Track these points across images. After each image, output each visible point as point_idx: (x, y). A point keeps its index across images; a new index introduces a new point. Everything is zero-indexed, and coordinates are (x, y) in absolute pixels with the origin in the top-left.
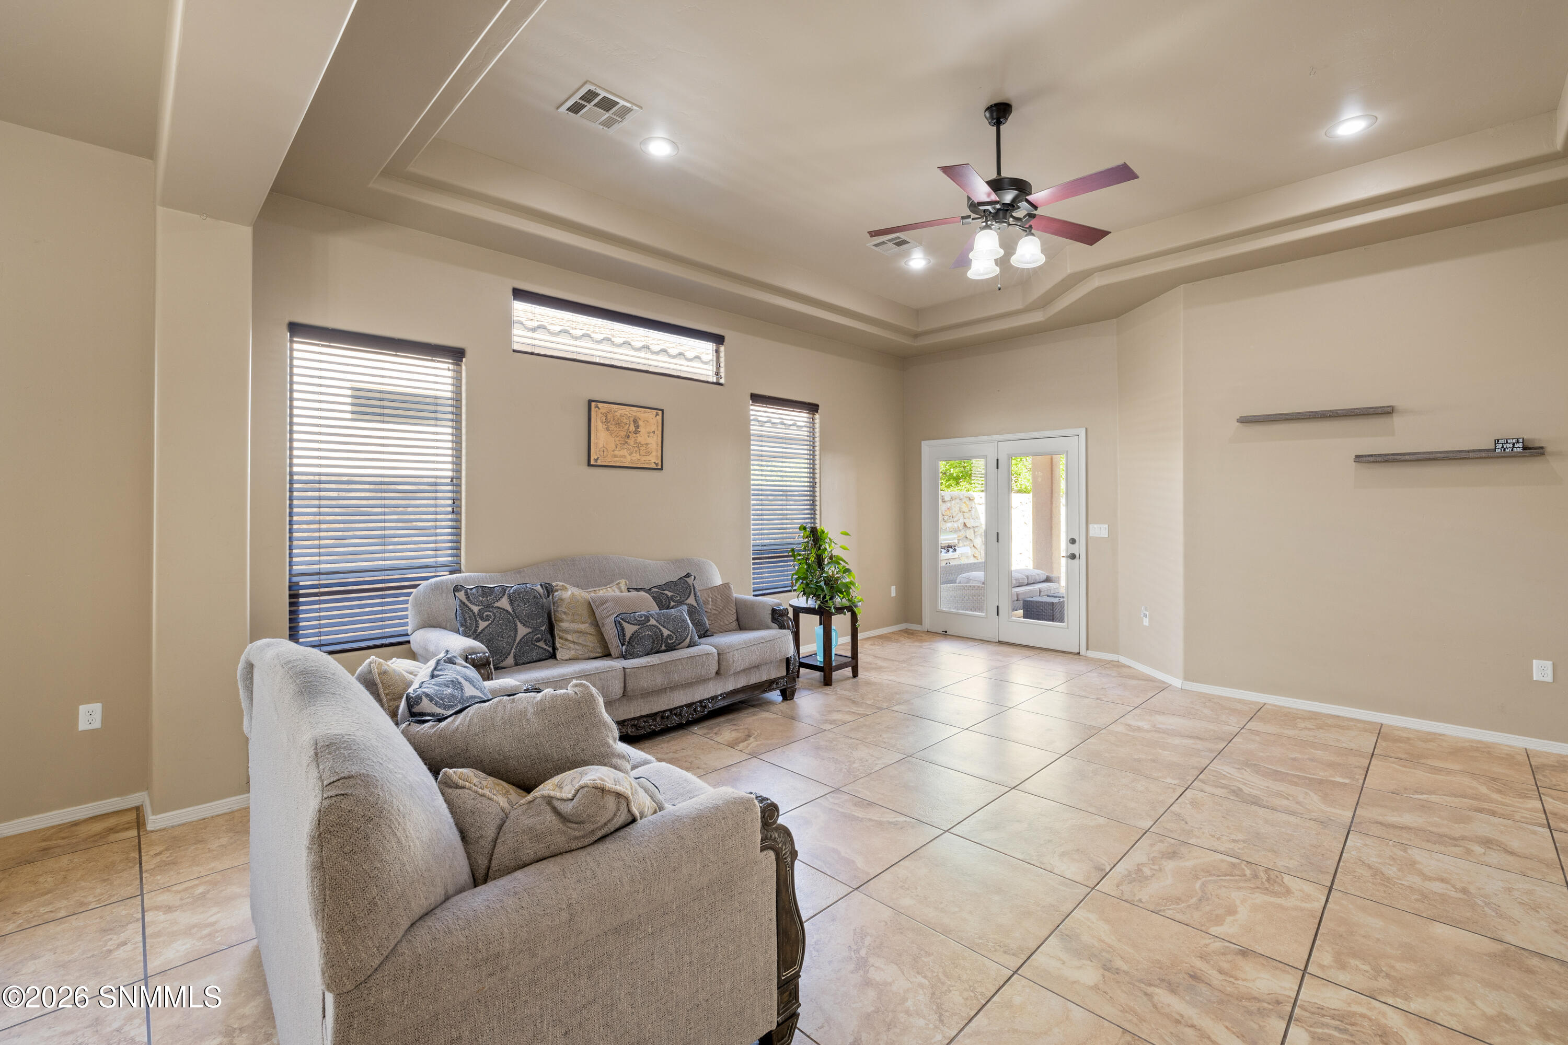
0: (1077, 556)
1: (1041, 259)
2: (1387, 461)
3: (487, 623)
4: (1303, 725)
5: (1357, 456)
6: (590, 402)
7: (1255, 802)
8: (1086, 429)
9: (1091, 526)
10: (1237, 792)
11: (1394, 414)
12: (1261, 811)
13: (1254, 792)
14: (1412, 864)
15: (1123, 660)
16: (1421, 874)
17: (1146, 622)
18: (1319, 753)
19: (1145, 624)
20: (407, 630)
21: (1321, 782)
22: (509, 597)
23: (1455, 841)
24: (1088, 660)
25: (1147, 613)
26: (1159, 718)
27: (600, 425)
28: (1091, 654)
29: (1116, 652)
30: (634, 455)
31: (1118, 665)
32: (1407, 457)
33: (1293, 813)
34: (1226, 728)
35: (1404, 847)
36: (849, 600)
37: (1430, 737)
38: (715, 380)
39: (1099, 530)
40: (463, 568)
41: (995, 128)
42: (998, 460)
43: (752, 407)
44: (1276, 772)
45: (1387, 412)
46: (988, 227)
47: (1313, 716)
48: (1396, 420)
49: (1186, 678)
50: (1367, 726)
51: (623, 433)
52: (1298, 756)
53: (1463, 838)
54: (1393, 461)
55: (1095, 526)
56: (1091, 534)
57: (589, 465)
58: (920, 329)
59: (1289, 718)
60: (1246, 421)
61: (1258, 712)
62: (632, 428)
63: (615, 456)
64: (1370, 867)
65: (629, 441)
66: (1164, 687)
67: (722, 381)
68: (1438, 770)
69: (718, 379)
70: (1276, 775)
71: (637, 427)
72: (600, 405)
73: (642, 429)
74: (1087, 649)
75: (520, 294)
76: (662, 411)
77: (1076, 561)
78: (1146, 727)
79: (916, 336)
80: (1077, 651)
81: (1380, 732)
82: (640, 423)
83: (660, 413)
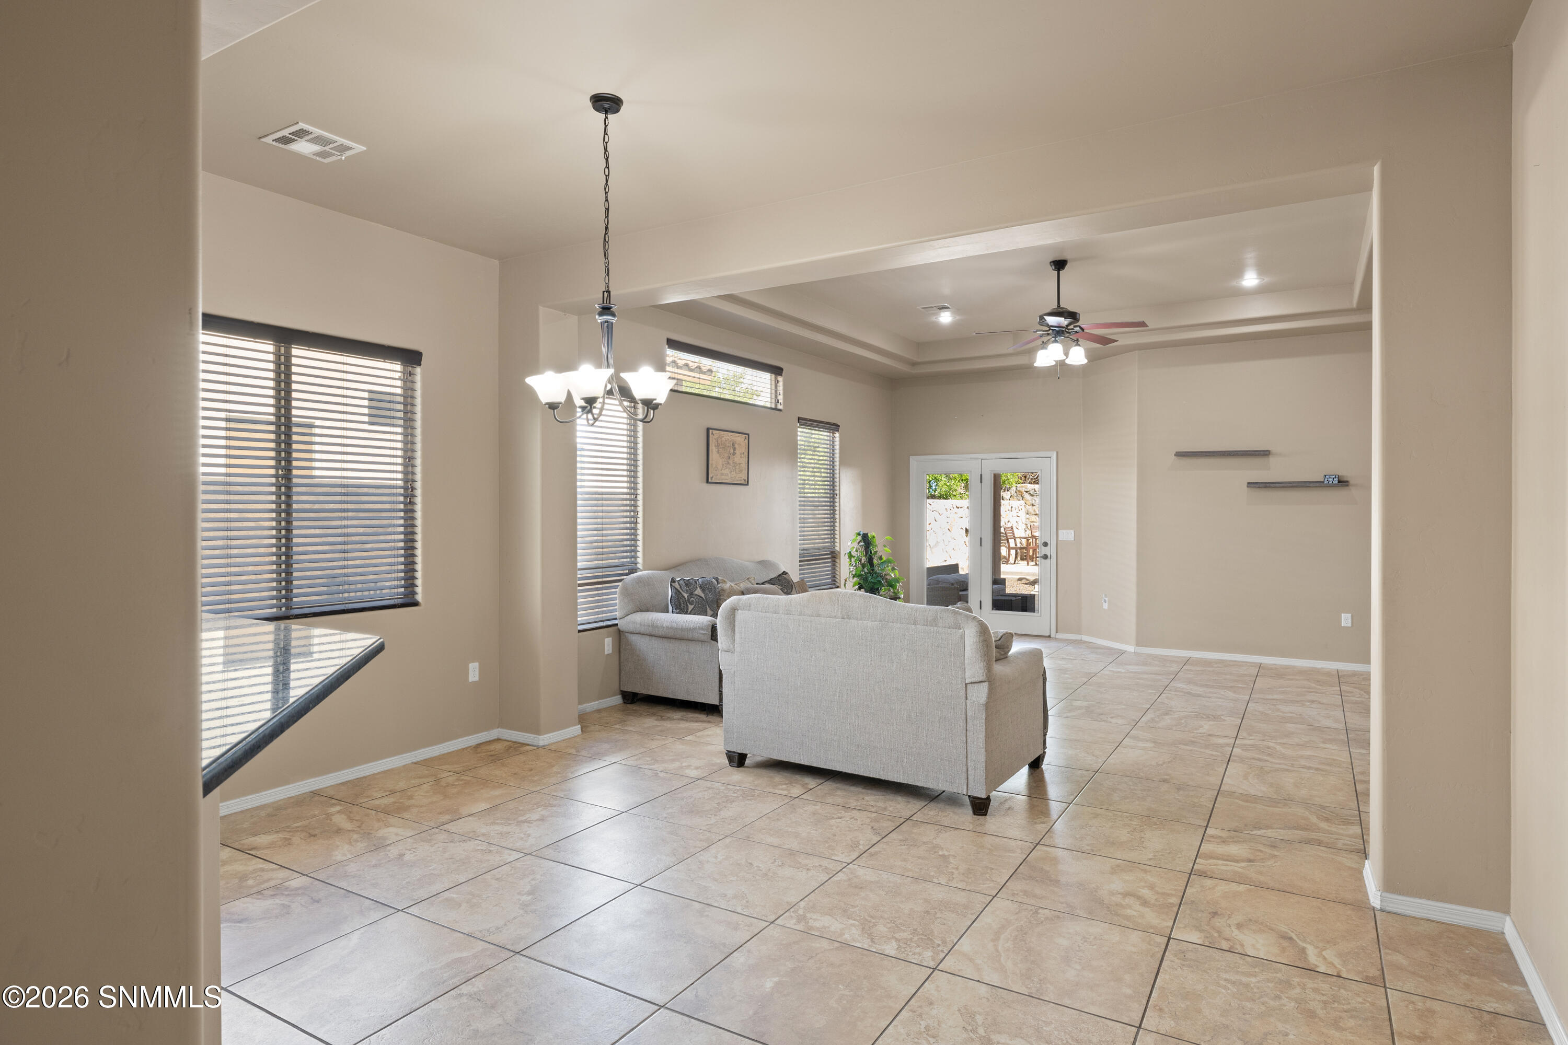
0: (1049, 556)
1: (1084, 361)
2: (1266, 487)
3: (692, 606)
4: (1216, 666)
5: (1249, 483)
6: (708, 430)
7: (1199, 696)
8: (1057, 452)
9: (1060, 532)
10: (1189, 693)
11: (1270, 456)
12: (1204, 699)
13: (1199, 692)
14: (1278, 710)
15: (1085, 638)
16: (1281, 712)
17: (1105, 606)
18: (1228, 677)
19: (1104, 607)
20: (616, 615)
21: (1231, 687)
22: (701, 587)
23: (1298, 702)
24: (1056, 639)
25: (1107, 599)
26: (1129, 667)
27: (714, 448)
28: (1060, 636)
29: (1080, 633)
30: (733, 473)
31: (1080, 642)
32: (1277, 485)
33: (1220, 698)
34: (1171, 669)
35: (1274, 705)
36: (894, 592)
37: (1287, 667)
38: (773, 406)
39: (1067, 535)
40: (640, 566)
41: (1056, 272)
42: (981, 475)
43: (799, 429)
44: (1207, 685)
45: (1265, 454)
46: (1056, 341)
47: (1222, 661)
48: (1272, 459)
49: (1139, 644)
50: (1253, 664)
51: (726, 455)
52: (1217, 678)
53: (1301, 701)
54: (1270, 487)
55: (1064, 531)
56: (1060, 539)
57: (708, 482)
58: (919, 360)
59: (1208, 663)
60: (1180, 455)
61: (1188, 661)
62: (732, 451)
63: (722, 474)
64: (1259, 711)
65: (730, 462)
66: (1122, 653)
67: (780, 407)
68: (1292, 680)
69: (776, 405)
70: (1207, 686)
71: (734, 449)
72: (715, 432)
73: (737, 451)
74: (1057, 632)
75: (673, 344)
76: (748, 435)
77: (1048, 561)
78: (1123, 671)
79: (914, 364)
80: (1048, 634)
81: (1260, 666)
82: (736, 446)
83: (747, 436)
